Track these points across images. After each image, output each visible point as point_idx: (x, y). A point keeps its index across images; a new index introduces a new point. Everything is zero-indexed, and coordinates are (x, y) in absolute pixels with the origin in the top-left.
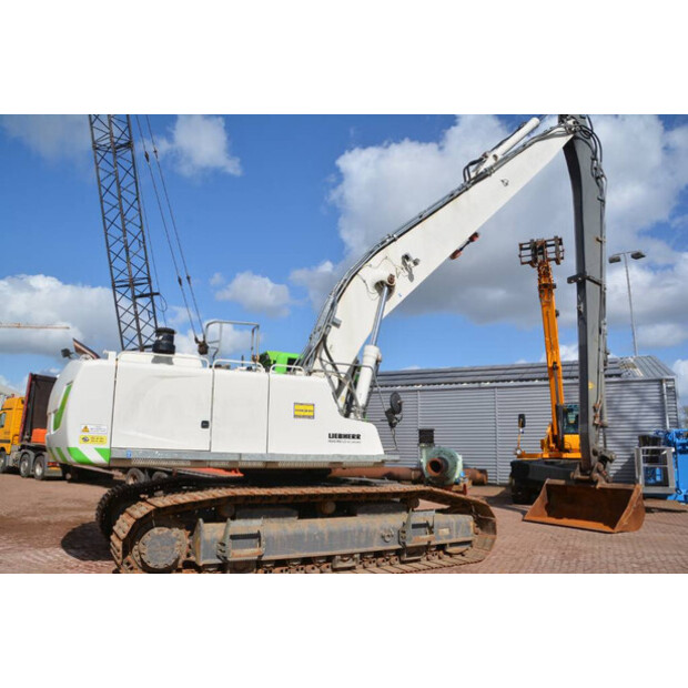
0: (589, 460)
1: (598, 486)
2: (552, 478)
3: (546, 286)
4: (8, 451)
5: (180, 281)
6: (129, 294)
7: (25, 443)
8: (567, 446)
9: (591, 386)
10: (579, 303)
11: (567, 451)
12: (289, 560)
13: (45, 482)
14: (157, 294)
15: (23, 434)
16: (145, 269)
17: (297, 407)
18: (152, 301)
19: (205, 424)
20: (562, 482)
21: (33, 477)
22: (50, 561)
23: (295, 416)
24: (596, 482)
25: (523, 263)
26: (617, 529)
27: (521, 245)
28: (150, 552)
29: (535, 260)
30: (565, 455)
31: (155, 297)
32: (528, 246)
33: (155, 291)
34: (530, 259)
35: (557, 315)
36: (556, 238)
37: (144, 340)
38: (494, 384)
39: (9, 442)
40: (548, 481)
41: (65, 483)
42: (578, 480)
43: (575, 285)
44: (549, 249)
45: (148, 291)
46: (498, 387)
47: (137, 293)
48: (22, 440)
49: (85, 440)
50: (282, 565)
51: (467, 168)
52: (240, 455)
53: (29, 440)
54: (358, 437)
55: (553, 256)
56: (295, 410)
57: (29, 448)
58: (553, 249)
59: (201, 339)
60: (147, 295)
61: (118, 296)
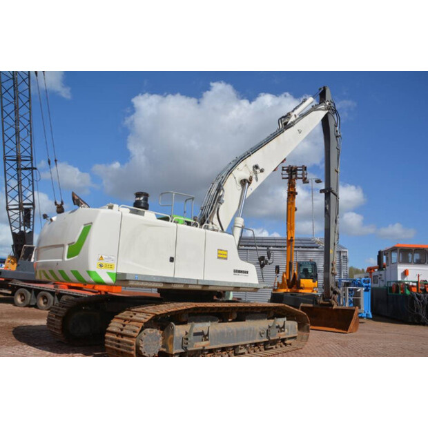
0: (329, 293)
1: (334, 308)
2: (304, 303)
3: (292, 193)
5: (49, 162)
6: (15, 167)
8: (302, 286)
9: (331, 251)
10: (326, 204)
11: (302, 288)
12: (215, 349)
14: (36, 169)
16: (29, 150)
17: (220, 252)
18: (32, 173)
19: (172, 260)
20: (311, 305)
23: (219, 258)
24: (332, 306)
25: (283, 178)
26: (349, 331)
27: (283, 168)
28: (145, 346)
30: (300, 291)
31: (34, 171)
32: (287, 169)
33: (34, 166)
34: (287, 176)
35: (296, 210)
36: (303, 167)
37: (23, 199)
38: (246, 247)
40: (302, 305)
42: (322, 304)
43: (323, 194)
44: (299, 172)
45: (30, 166)
46: (249, 250)
47: (22, 167)
49: (101, 266)
50: (212, 352)
51: (281, 119)
52: (198, 280)
54: (247, 272)
55: (301, 176)
56: (218, 254)
58: (300, 172)
59: (59, 203)
60: (29, 168)
61: (8, 167)
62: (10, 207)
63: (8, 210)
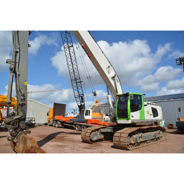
4: (50, 121)
5: (88, 78)
6: (75, 82)
7: (54, 119)
13: (58, 128)
14: (82, 82)
15: (53, 117)
16: (78, 76)
18: (81, 84)
21: (55, 127)
22: (53, 144)
25: (177, 65)
29: (181, 63)
31: (81, 82)
32: (179, 59)
33: (81, 81)
37: (80, 93)
38: (174, 100)
39: (50, 119)
41: (62, 128)
45: (80, 81)
46: (175, 100)
47: (77, 82)
48: (53, 118)
53: (54, 118)
57: (55, 120)
59: (94, 92)
60: (79, 82)
61: (73, 83)
62: (76, 97)
63: (75, 98)
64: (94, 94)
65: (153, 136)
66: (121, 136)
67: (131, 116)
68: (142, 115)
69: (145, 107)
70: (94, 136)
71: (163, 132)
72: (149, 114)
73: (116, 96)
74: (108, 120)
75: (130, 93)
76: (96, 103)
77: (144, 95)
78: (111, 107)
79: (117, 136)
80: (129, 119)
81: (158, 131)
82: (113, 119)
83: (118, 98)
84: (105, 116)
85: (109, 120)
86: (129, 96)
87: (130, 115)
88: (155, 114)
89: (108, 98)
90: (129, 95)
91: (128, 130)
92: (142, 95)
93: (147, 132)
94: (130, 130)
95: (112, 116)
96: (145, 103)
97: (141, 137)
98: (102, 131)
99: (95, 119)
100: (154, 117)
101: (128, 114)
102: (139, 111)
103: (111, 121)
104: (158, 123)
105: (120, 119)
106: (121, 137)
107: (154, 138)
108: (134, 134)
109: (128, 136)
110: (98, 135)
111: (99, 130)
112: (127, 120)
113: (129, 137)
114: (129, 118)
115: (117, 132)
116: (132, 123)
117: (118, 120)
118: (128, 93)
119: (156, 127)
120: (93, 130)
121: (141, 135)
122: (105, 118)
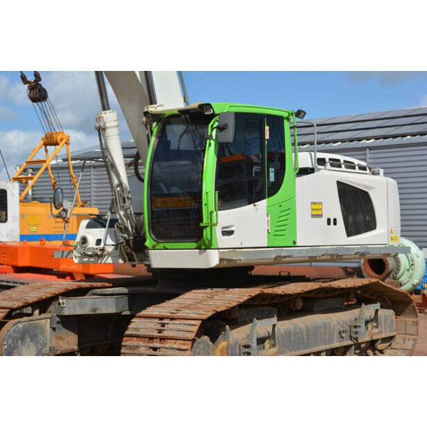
64: (31, 88)
65: (340, 333)
66: (165, 334)
67: (218, 230)
68: (283, 223)
69: (299, 179)
70: (23, 339)
71: (398, 314)
72: (320, 216)
73: (144, 119)
74: (103, 250)
75: (219, 107)
76: (46, 145)
77: (299, 114)
78: (118, 176)
79: (141, 332)
80: (208, 247)
81: (368, 310)
82: (127, 241)
83: (155, 130)
84: (89, 226)
85: (110, 249)
86: (215, 123)
87: (212, 225)
88: (360, 217)
89: (101, 130)
90: (213, 115)
91: (201, 301)
92: (285, 115)
93: (307, 311)
94: (211, 302)
95: (124, 230)
96: (305, 159)
97: (271, 337)
98: (66, 312)
99: (37, 243)
100: (349, 234)
101: (205, 220)
102: (263, 204)
103: (121, 256)
104: (391, 262)
105: (161, 245)
106: (162, 339)
107: (349, 342)
108: (235, 324)
109: (199, 334)
110: (43, 332)
111: (52, 308)
112: (199, 248)
113: (206, 338)
114: (210, 242)
115: (144, 313)
116: (225, 264)
117: (154, 248)
118: (209, 106)
119: (360, 288)
120: (12, 310)
121: (270, 330)
122: (84, 240)
